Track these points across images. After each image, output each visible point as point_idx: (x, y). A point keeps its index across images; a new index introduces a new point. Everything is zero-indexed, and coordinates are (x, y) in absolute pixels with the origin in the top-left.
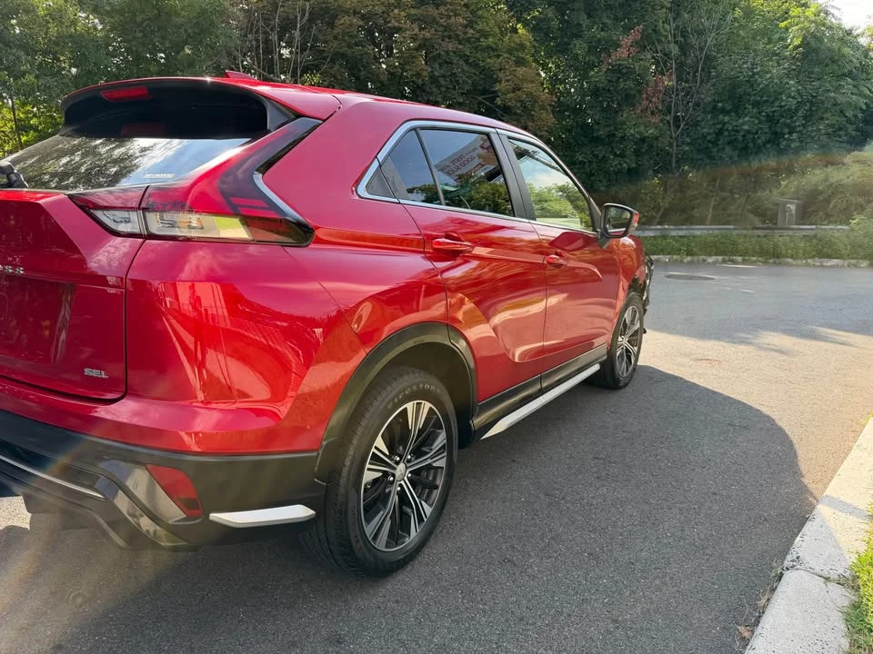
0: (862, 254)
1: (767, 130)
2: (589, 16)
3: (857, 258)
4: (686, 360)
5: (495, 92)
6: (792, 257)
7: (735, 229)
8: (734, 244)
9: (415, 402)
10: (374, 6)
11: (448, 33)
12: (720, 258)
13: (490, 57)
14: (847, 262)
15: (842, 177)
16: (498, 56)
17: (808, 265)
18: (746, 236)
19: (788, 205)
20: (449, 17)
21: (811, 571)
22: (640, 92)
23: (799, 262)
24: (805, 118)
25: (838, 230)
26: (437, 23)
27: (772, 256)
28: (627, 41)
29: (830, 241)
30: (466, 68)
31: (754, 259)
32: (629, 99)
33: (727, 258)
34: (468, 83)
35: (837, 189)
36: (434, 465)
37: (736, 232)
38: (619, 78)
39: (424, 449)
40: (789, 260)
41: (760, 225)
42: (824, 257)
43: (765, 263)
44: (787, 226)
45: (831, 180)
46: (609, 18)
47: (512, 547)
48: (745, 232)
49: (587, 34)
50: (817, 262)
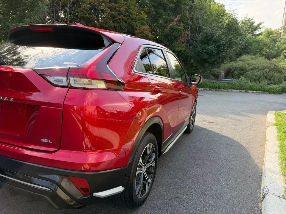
0: (243, 88)
1: (217, 50)
2: (164, 11)
3: (242, 90)
4: (205, 123)
5: (135, 33)
6: (223, 89)
7: (207, 80)
8: (207, 84)
9: (149, 144)
10: (95, 2)
11: (120, 13)
12: (203, 89)
13: (133, 22)
14: (239, 91)
15: (237, 65)
16: (136, 22)
17: (228, 91)
18: (210, 82)
19: (222, 73)
20: (120, 8)
21: (273, 194)
22: (179, 36)
23: (225, 90)
24: (227, 47)
25: (236, 81)
26: (116, 9)
27: (217, 88)
28: (176, 19)
29: (234, 84)
30: (125, 24)
31: (213, 89)
32: (176, 38)
33: (205, 89)
34: (126, 29)
35: (236, 68)
36: (152, 165)
37: (207, 81)
38: (173, 31)
39: (149, 160)
40: (223, 90)
41: (214, 79)
42: (232, 89)
43: (216, 90)
44: (221, 79)
45: (234, 66)
46: (170, 12)
47: (177, 192)
48: (210, 81)
49: (164, 17)
50: (230, 90)
